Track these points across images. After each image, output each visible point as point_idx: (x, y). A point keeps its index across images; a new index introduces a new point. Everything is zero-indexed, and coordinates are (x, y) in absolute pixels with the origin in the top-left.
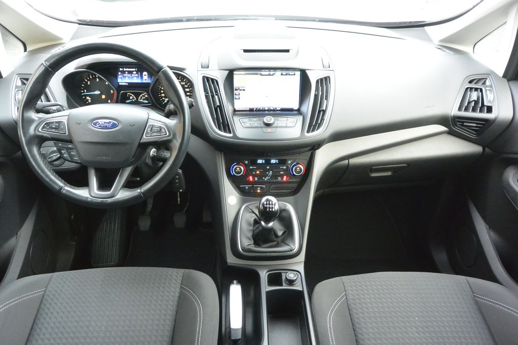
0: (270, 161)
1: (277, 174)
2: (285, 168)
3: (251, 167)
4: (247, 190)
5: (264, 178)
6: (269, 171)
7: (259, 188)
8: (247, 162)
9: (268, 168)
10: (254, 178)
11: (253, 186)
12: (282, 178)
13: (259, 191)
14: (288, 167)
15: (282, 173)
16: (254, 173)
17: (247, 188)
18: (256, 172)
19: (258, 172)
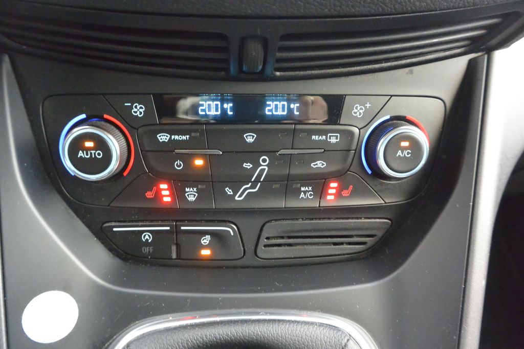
0: (263, 105)
1: (295, 171)
2: (333, 140)
3: (163, 138)
4: (146, 250)
5: (229, 191)
6: (253, 153)
7: (206, 240)
8: (138, 110)
9: (250, 139)
10: (178, 193)
11: (176, 231)
12: (321, 192)
13: (206, 252)
14: (351, 134)
15: (319, 164)
16: (179, 165)
17: (147, 237)
18: (188, 159)
19: (199, 162)
